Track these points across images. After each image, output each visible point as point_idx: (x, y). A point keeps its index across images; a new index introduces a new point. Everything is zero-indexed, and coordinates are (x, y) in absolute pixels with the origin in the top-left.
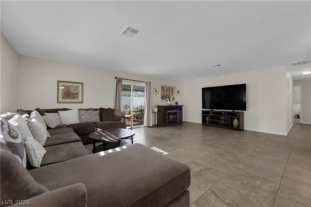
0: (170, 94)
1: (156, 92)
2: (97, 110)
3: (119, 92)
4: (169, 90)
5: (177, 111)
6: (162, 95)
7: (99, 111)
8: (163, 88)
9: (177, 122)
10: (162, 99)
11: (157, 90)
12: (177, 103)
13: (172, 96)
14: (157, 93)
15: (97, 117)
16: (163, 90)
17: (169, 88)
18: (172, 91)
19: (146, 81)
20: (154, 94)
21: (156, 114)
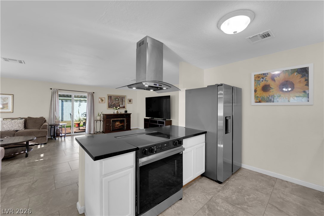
0: (119, 102)
1: (102, 101)
2: (22, 119)
3: (54, 102)
4: (119, 99)
5: (124, 119)
6: (109, 104)
7: (24, 120)
8: (110, 97)
9: (124, 129)
10: (109, 107)
11: (103, 99)
12: (126, 111)
13: (122, 104)
14: (104, 102)
15: (20, 125)
16: (111, 100)
17: (118, 98)
18: (122, 100)
19: (88, 91)
20: (99, 103)
21: (102, 121)
